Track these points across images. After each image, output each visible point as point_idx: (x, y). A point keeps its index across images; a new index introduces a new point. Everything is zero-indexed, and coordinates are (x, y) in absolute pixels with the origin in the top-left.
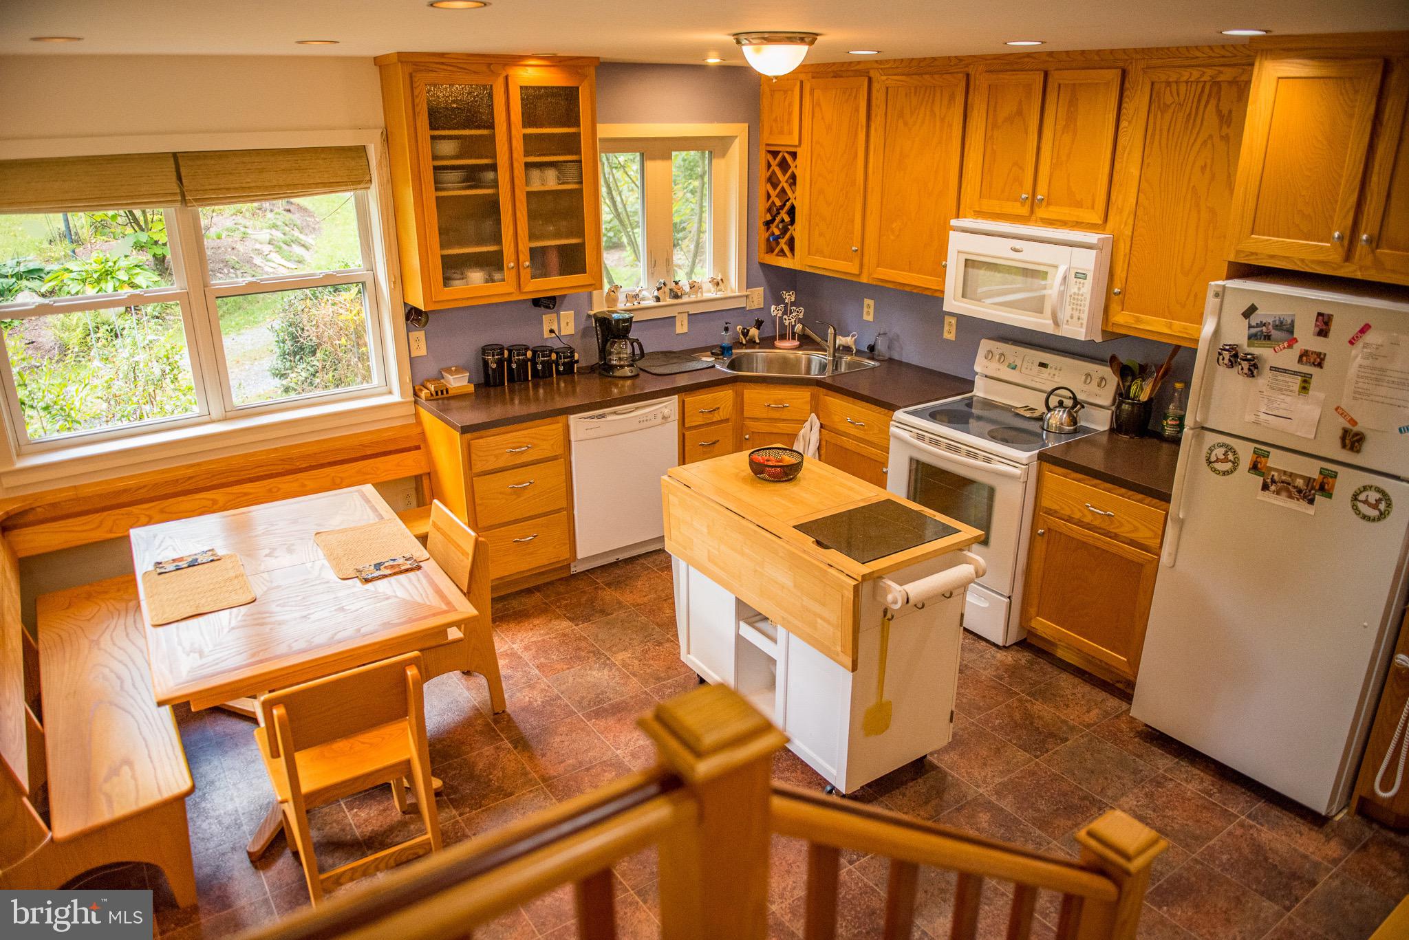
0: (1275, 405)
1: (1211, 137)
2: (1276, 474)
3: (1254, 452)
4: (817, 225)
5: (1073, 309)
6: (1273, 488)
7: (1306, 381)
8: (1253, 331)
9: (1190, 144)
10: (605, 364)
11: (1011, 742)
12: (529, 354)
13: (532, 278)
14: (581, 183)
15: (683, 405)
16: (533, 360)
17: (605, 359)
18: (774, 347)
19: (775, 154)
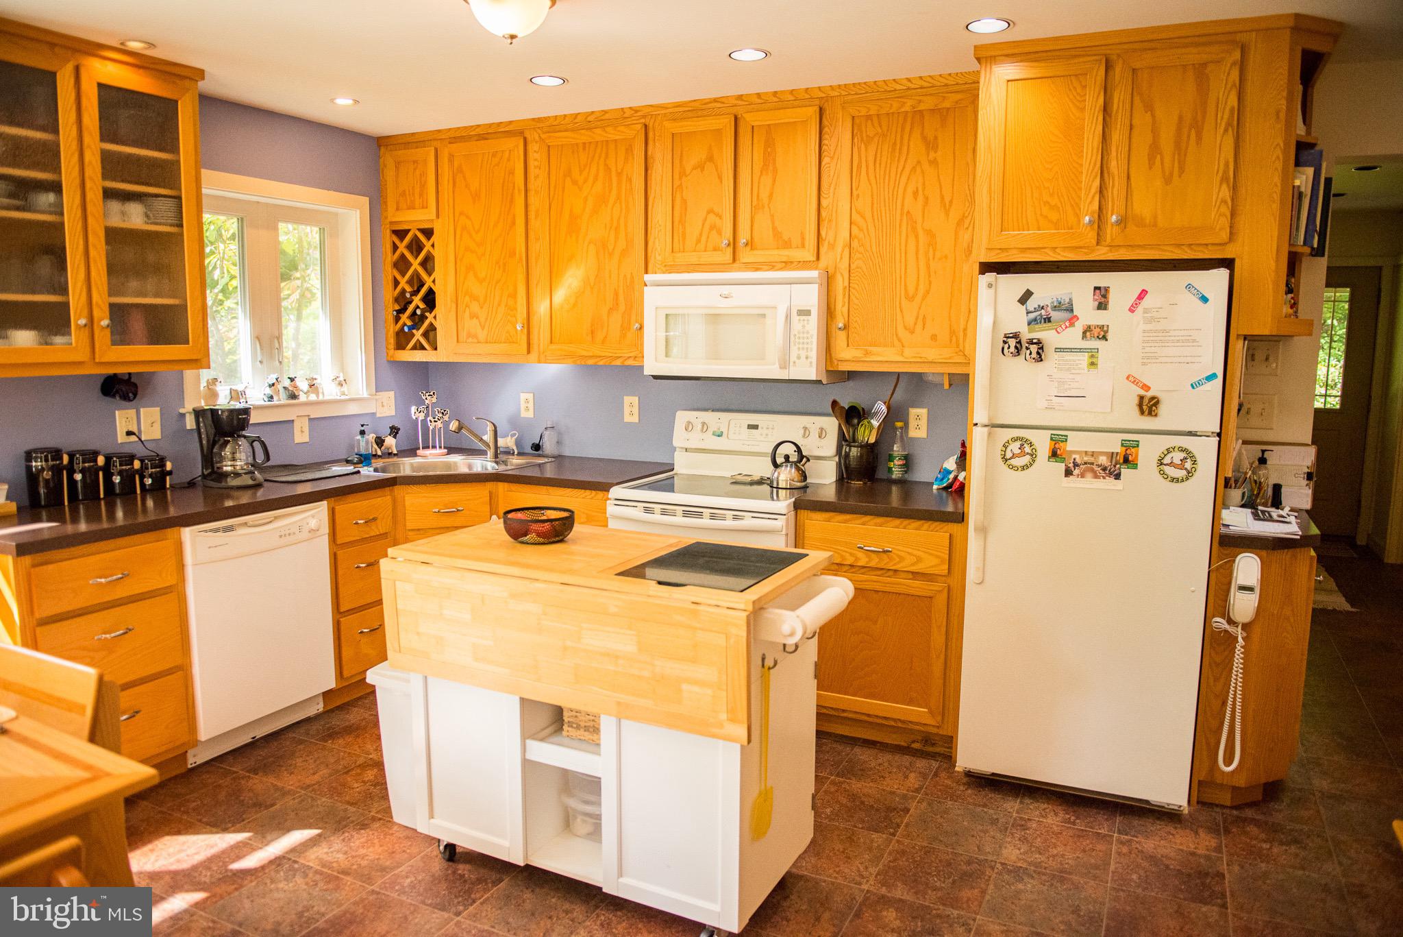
0: (1066, 386)
1: (919, 162)
2: (1077, 456)
3: (1051, 439)
4: (467, 306)
5: (799, 348)
6: (1076, 472)
7: (1093, 353)
8: (1032, 316)
9: (899, 170)
10: (213, 472)
11: (856, 827)
12: (101, 460)
13: (112, 345)
14: (181, 226)
15: (332, 513)
16: (107, 469)
17: (213, 468)
18: (415, 455)
19: (401, 234)
